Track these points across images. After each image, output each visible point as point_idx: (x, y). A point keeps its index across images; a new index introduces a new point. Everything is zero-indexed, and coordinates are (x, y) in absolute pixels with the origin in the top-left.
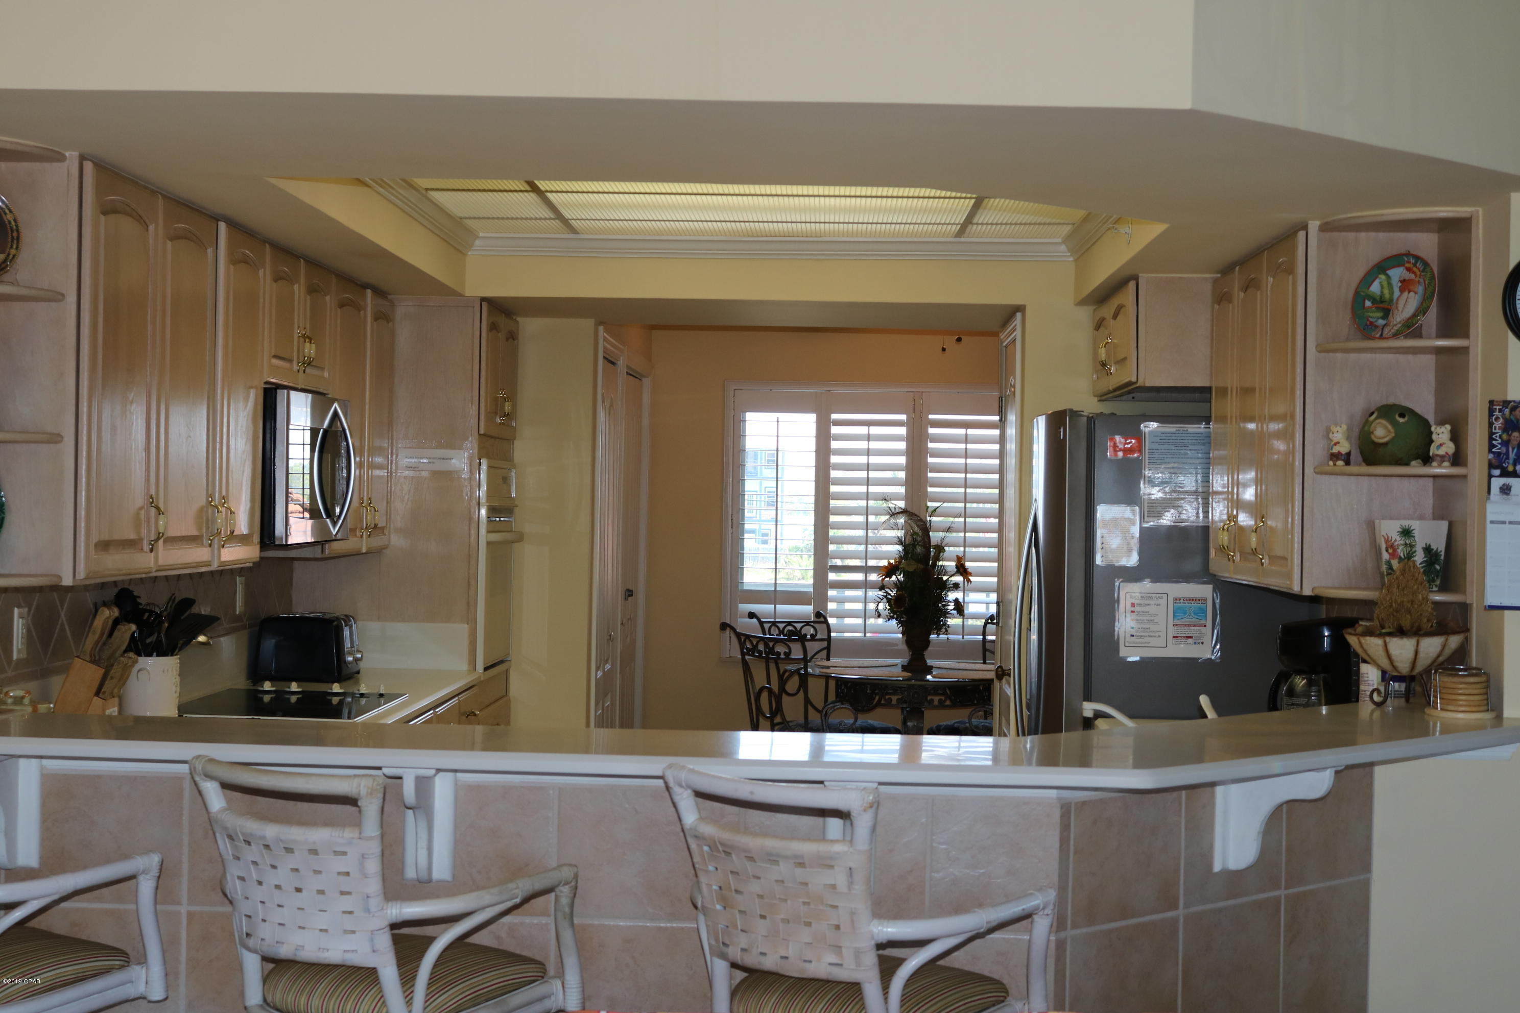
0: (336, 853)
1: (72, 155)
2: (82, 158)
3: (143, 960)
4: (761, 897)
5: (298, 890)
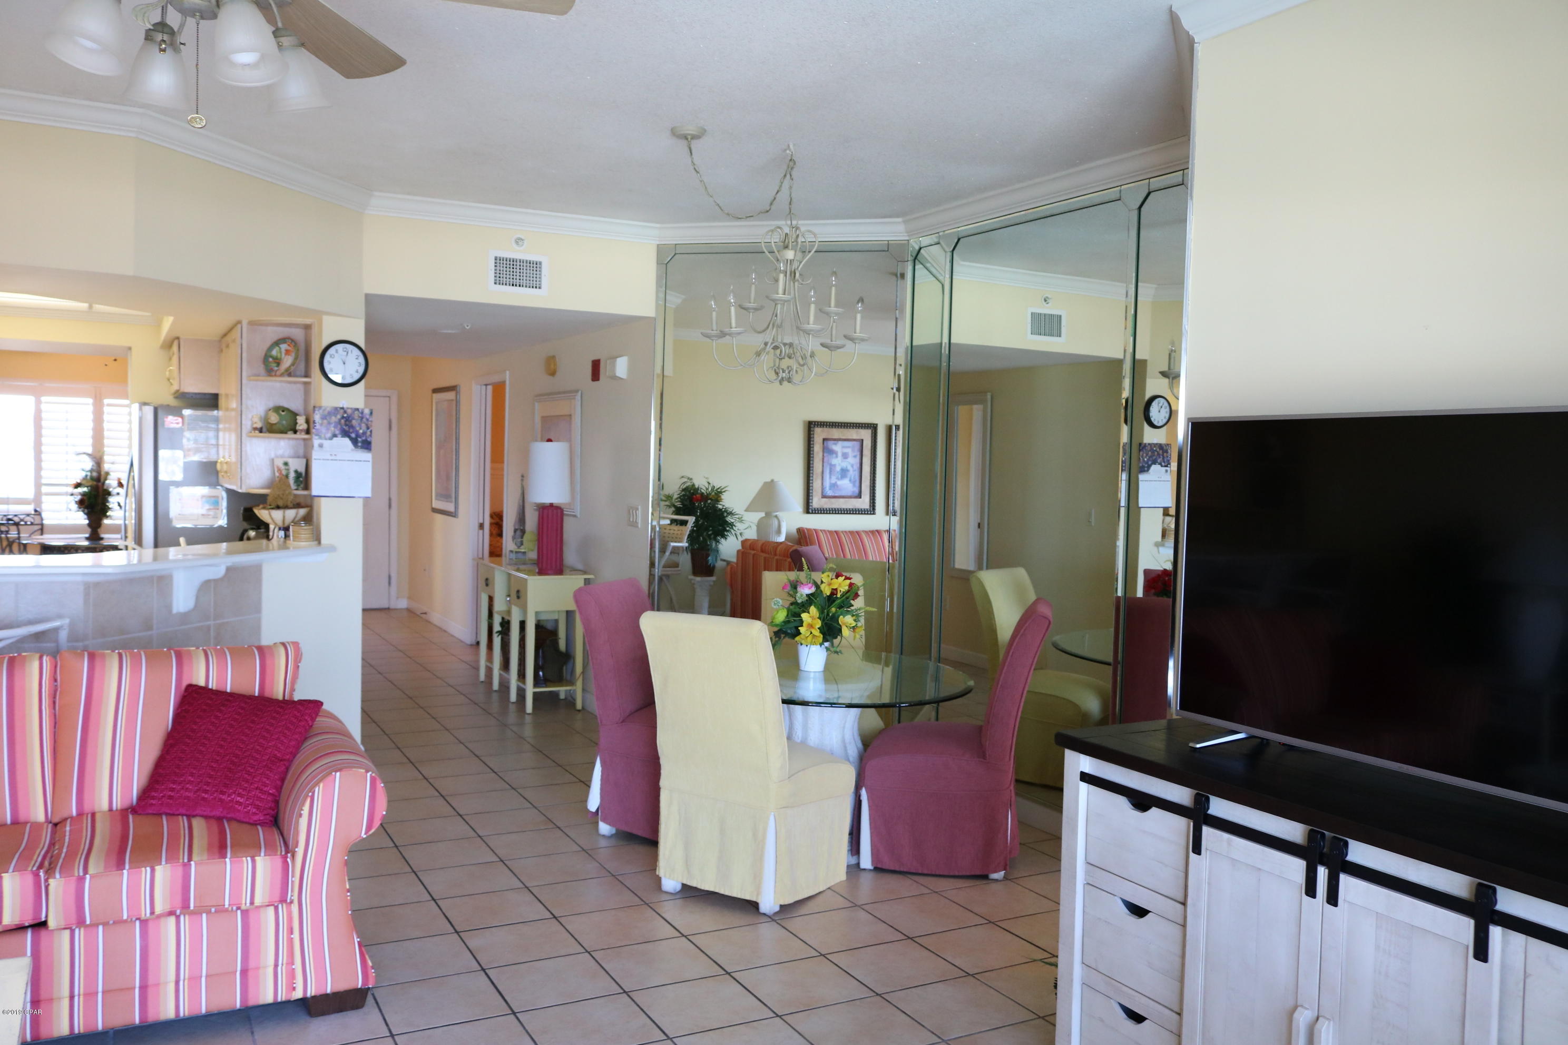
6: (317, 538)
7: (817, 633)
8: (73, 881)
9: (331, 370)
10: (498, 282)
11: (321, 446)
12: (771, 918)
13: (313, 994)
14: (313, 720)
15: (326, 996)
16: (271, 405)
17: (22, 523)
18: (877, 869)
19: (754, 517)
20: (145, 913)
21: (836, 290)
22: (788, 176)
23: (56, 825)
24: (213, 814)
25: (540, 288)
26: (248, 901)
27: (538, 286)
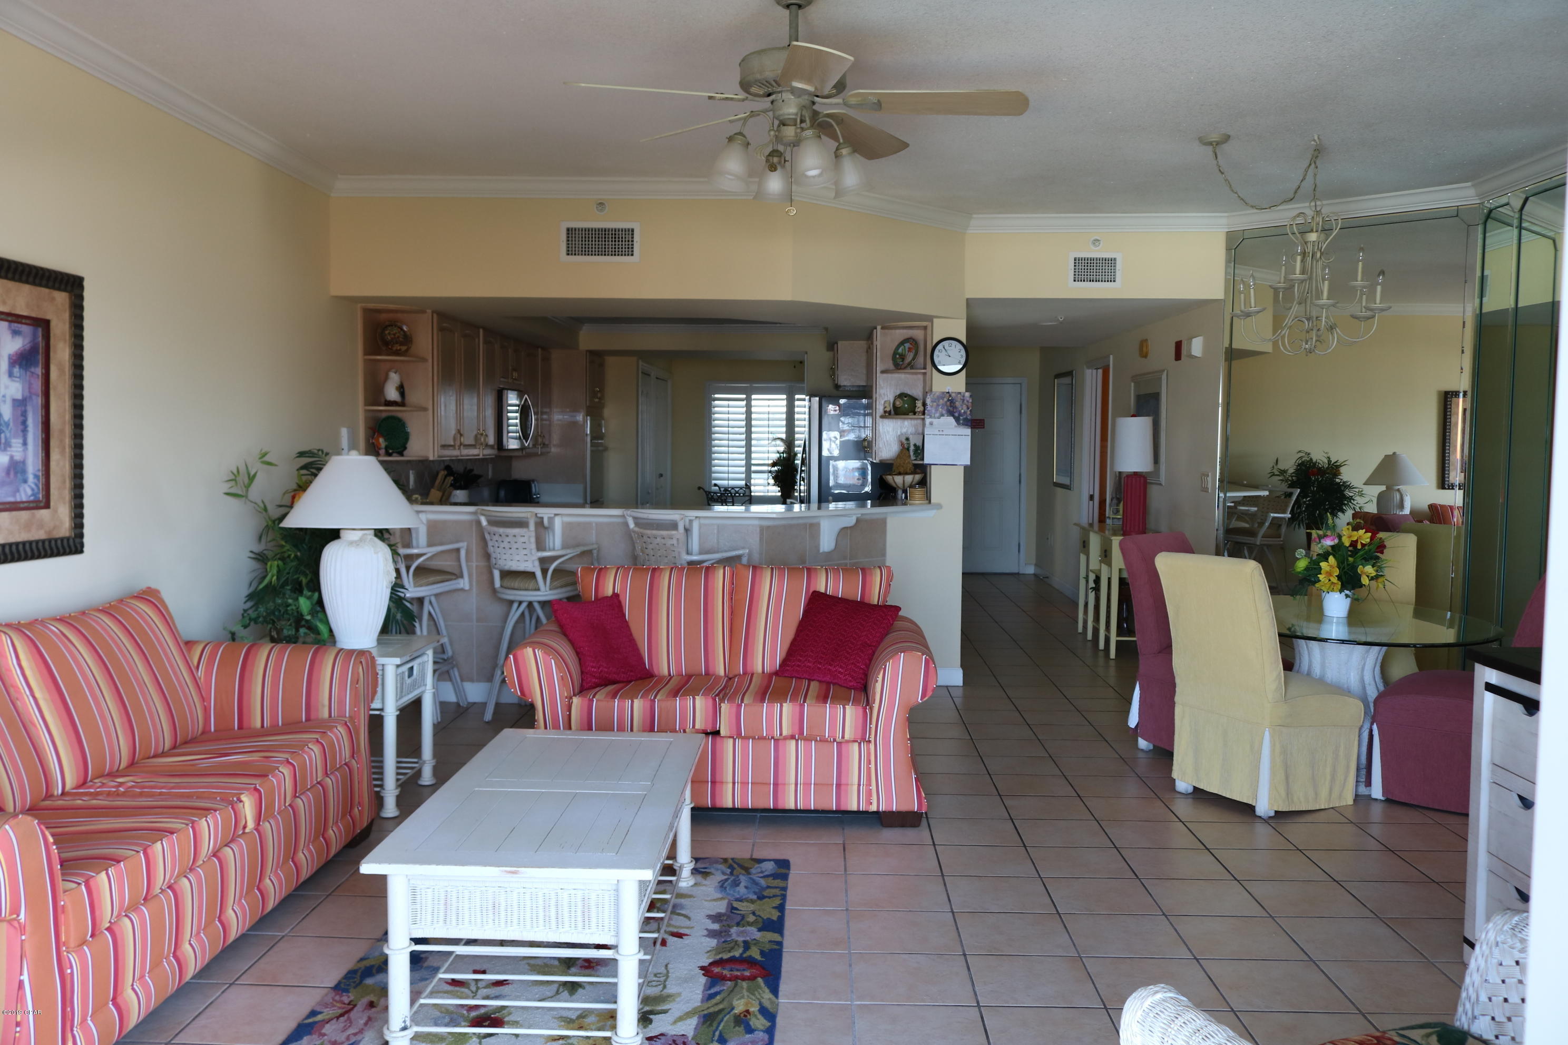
0: (522, 536)
1: (429, 311)
2: (433, 312)
3: (462, 576)
4: (652, 549)
5: (510, 548)
6: (928, 499)
7: (1335, 580)
8: (735, 706)
9: (940, 362)
10: (1077, 279)
11: (931, 424)
12: (1267, 821)
13: (884, 810)
14: (894, 621)
15: (892, 813)
16: (898, 393)
17: (737, 495)
18: (1389, 801)
19: (1375, 491)
20: (777, 734)
21: (1363, 264)
22: (1313, 165)
23: (730, 679)
24: (823, 680)
25: (1114, 281)
26: (841, 736)
27: (1112, 279)
